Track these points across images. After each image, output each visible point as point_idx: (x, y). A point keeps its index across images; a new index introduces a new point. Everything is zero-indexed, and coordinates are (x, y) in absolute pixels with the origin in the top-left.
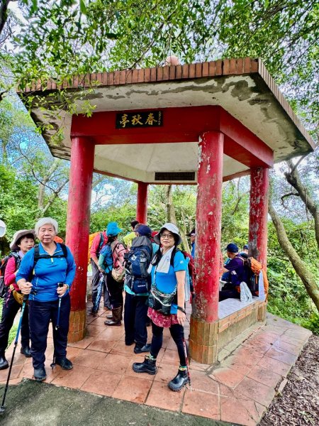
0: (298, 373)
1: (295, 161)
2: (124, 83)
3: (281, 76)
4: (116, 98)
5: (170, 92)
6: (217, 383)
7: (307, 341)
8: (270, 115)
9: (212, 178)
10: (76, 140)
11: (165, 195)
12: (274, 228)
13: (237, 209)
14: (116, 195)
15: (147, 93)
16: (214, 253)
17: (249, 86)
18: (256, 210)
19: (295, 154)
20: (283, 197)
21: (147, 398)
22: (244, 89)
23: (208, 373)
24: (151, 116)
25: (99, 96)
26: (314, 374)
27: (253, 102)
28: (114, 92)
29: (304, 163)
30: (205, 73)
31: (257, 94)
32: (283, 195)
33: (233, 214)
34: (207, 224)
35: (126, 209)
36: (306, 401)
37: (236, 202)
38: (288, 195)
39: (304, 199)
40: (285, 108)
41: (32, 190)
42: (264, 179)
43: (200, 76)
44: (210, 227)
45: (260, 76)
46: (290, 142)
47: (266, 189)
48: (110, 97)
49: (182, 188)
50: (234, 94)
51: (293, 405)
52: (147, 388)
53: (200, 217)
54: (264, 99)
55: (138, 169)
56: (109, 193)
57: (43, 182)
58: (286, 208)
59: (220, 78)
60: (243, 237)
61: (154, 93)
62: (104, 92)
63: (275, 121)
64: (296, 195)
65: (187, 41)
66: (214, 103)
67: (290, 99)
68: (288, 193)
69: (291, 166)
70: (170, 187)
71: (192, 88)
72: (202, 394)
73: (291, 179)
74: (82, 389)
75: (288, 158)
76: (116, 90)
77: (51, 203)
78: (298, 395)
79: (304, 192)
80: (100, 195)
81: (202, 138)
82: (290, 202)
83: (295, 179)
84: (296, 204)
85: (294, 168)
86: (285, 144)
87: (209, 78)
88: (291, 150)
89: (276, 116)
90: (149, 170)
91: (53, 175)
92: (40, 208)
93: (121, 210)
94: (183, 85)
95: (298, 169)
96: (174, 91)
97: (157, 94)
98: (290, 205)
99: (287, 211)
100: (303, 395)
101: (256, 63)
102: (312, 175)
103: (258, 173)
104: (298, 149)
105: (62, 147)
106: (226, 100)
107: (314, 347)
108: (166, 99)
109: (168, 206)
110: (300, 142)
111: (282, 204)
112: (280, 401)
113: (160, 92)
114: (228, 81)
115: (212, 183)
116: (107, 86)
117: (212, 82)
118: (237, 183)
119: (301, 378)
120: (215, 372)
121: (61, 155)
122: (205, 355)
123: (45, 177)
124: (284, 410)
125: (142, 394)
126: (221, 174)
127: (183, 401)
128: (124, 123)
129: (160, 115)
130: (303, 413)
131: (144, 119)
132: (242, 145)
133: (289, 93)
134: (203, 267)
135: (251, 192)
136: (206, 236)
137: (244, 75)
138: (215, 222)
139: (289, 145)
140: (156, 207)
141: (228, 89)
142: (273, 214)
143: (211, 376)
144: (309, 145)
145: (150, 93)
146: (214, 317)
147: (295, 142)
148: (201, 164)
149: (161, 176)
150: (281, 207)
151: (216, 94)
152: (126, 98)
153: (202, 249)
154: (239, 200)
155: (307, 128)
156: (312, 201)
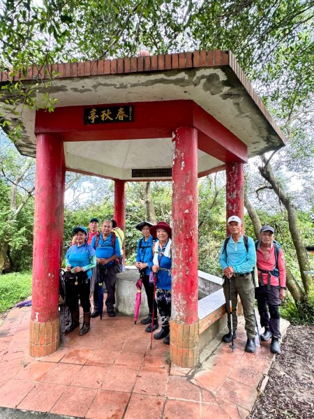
0: (278, 368)
1: (267, 155)
2: (89, 74)
3: (252, 73)
4: (82, 91)
5: (140, 85)
6: (199, 389)
7: (285, 332)
8: (243, 110)
9: (187, 174)
10: (41, 138)
11: (143, 191)
12: (250, 220)
13: (215, 203)
14: (94, 192)
15: (115, 86)
16: (192, 252)
17: (221, 80)
18: (232, 205)
19: (267, 149)
20: (257, 191)
21: (124, 415)
22: (216, 83)
23: (189, 377)
24: (121, 111)
25: (62, 89)
26: (293, 367)
27: (226, 96)
28: (79, 84)
29: (276, 157)
30: (175, 65)
31: (229, 88)
32: (257, 188)
33: (211, 208)
34: (184, 223)
35: (106, 206)
36: (287, 399)
37: (214, 197)
38: (262, 189)
39: (277, 191)
40: (257, 103)
41: (4, 190)
42: (239, 174)
43: (170, 68)
44: (186, 226)
45: (231, 69)
46: (262, 137)
47: (242, 184)
48: (76, 90)
49: (161, 184)
50: (206, 88)
51: (275, 404)
52: (125, 402)
53: (176, 215)
54: (236, 93)
55: (114, 167)
56: (87, 190)
57: (15, 182)
58: (261, 201)
59: (191, 70)
60: (221, 230)
61: (123, 86)
62: (69, 84)
63: (247, 116)
64: (270, 188)
65: (159, 35)
66: (186, 97)
67: (261, 95)
68: (262, 186)
69: (264, 160)
70: (148, 184)
71: (162, 81)
72: (184, 403)
73: (265, 173)
74: (52, 412)
75: (261, 153)
76: (82, 82)
77: (24, 203)
78: (280, 393)
79: (277, 185)
80: (77, 194)
81: (176, 134)
82: (264, 195)
83: (268, 173)
84: (270, 197)
85: (267, 162)
86: (257, 139)
87: (179, 70)
88: (263, 145)
89: (248, 111)
90: (125, 167)
91: (26, 174)
92: (13, 209)
93: (102, 208)
94: (153, 77)
95: (271, 163)
96: (143, 84)
97: (126, 87)
98: (265, 197)
99: (262, 203)
100: (284, 393)
101: (227, 55)
102: (284, 168)
103: (234, 168)
104: (270, 144)
105: (29, 145)
106: (198, 94)
107: (292, 338)
108: (136, 93)
109: (147, 202)
110: (273, 137)
111: (257, 197)
112: (262, 402)
113: (129, 86)
114: (199, 74)
115: (186, 180)
116: (71, 78)
117: (182, 75)
118: (214, 178)
119: (282, 373)
120: (197, 375)
121: (30, 153)
122: (186, 358)
123: (17, 177)
124: (267, 412)
125: (119, 410)
126: (196, 170)
127: (163, 414)
128: (93, 119)
129: (131, 110)
130: (286, 412)
131: (114, 114)
132: (216, 140)
133: (260, 89)
134: (181, 267)
135: (227, 186)
136: (182, 235)
137: (215, 67)
138: (191, 220)
139: (261, 140)
140: (136, 204)
141: (199, 82)
142: (248, 207)
143: (192, 381)
144: (280, 140)
145: (118, 86)
146: (194, 318)
147: (267, 138)
148: (175, 160)
149: (138, 173)
150: (256, 200)
151: (187, 87)
152: (94, 91)
153: (180, 249)
154: (217, 194)
155: (278, 124)
156: (285, 193)
